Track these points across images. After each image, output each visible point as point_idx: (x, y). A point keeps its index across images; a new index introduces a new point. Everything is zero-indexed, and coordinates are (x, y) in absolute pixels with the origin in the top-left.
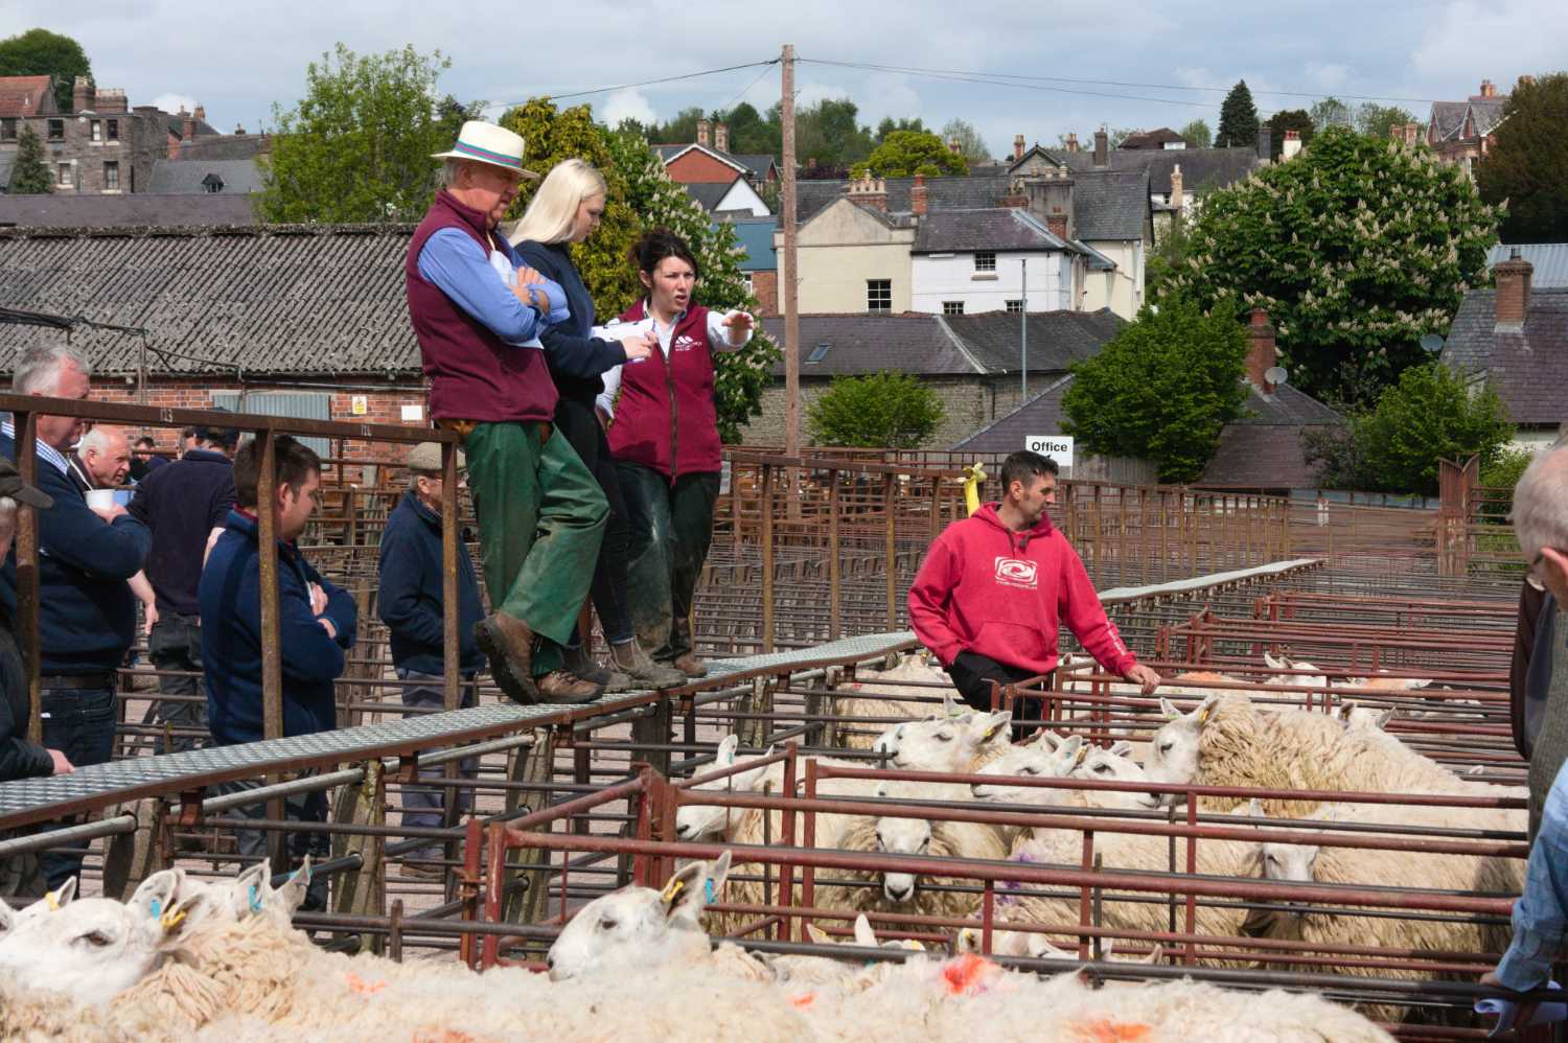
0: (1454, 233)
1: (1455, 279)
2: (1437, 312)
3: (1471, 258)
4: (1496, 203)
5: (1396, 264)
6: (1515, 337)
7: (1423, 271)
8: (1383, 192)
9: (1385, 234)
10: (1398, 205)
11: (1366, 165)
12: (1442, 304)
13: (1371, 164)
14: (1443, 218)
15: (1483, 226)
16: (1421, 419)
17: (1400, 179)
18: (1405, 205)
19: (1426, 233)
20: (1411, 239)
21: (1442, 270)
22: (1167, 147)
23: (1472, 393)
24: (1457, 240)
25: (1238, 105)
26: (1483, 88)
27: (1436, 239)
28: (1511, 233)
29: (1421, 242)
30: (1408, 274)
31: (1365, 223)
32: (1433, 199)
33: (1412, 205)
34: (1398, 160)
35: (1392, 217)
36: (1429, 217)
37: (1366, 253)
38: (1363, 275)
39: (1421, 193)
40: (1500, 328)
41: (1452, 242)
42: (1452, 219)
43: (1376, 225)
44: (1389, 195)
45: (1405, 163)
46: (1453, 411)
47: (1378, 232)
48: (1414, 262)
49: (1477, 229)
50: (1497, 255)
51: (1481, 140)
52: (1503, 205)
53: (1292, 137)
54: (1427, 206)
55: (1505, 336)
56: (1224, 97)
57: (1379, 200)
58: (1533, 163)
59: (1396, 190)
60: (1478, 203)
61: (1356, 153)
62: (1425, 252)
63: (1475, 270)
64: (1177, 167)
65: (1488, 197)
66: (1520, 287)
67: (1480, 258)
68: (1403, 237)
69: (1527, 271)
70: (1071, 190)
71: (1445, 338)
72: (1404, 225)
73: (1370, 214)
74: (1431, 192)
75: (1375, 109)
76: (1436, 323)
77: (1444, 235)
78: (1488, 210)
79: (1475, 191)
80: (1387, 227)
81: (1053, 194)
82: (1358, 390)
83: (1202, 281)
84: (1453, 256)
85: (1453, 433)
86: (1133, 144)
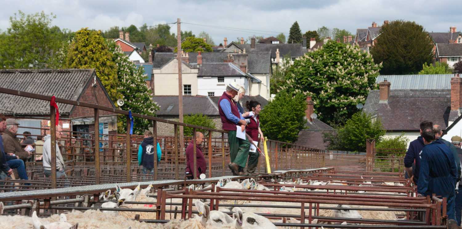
0: (366, 73)
1: (366, 87)
2: (362, 97)
3: (371, 80)
4: (379, 64)
5: (349, 82)
6: (385, 104)
7: (357, 84)
8: (345, 60)
9: (346, 73)
10: (349, 64)
11: (340, 52)
12: (363, 94)
13: (342, 51)
14: (363, 68)
15: (375, 70)
16: (358, 129)
17: (350, 56)
18: (352, 64)
19: (358, 73)
20: (353, 75)
21: (363, 84)
22: (273, 43)
23: (373, 121)
24: (367, 75)
25: (295, 29)
26: (373, 24)
27: (361, 75)
28: (384, 72)
29: (357, 75)
30: (353, 85)
31: (340, 70)
32: (360, 62)
33: (354, 64)
34: (349, 50)
35: (348, 68)
36: (359, 68)
37: (340, 79)
38: (339, 85)
39: (356, 60)
40: (381, 102)
41: (366, 75)
42: (366, 68)
43: (343, 70)
44: (347, 61)
45: (352, 51)
46: (368, 127)
47: (343, 72)
48: (354, 82)
49: (373, 71)
50: (380, 79)
51: (372, 41)
52: (381, 64)
53: (313, 40)
54: (358, 64)
55: (382, 104)
56: (291, 26)
57: (344, 62)
58: (389, 49)
59: (349, 59)
60: (373, 63)
61: (337, 48)
62: (358, 78)
63: (373, 84)
64: (278, 50)
65: (377, 62)
66: (387, 90)
67: (374, 80)
68: (351, 74)
69: (389, 85)
70: (247, 57)
71: (364, 104)
72: (351, 70)
73: (341, 67)
74: (359, 60)
75: (338, 30)
76: (361, 100)
77: (363, 73)
78: (376, 65)
79: (373, 60)
80: (346, 71)
81: (241, 58)
82: (339, 120)
83: (291, 87)
84: (366, 80)
85: (368, 133)
86: (262, 41)
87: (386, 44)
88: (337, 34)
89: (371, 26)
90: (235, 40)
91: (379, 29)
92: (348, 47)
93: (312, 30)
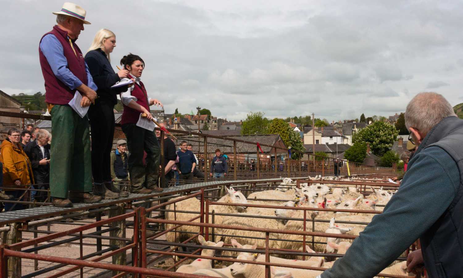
1: (393, 140)
3: (395, 137)
5: (385, 138)
6: (401, 147)
7: (389, 139)
9: (384, 134)
11: (381, 126)
12: (391, 143)
14: (391, 132)
16: (389, 157)
17: (386, 127)
21: (391, 139)
22: (353, 122)
23: (396, 154)
25: (363, 117)
26: (396, 114)
27: (390, 135)
28: (400, 134)
29: (389, 135)
30: (387, 140)
31: (381, 133)
32: (390, 130)
33: (387, 130)
37: (382, 137)
38: (381, 139)
40: (399, 146)
41: (393, 135)
42: (393, 132)
43: (383, 133)
45: (386, 125)
46: (393, 157)
47: (383, 134)
49: (396, 133)
50: (398, 137)
51: (396, 121)
52: (399, 130)
53: (370, 121)
56: (361, 115)
57: (383, 130)
59: (385, 129)
61: (380, 124)
62: (389, 136)
63: (396, 139)
64: (355, 125)
65: (397, 129)
66: (401, 141)
67: (396, 137)
68: (386, 135)
69: (402, 139)
70: (342, 128)
71: (392, 147)
72: (386, 133)
75: (381, 117)
76: (391, 146)
77: (391, 134)
78: (397, 131)
79: (396, 129)
80: (384, 133)
81: (340, 129)
82: (381, 154)
83: (360, 140)
84: (393, 137)
85: (393, 159)
86: (349, 122)
90: (337, 121)
91: (398, 116)
92: (385, 123)
93: (370, 117)
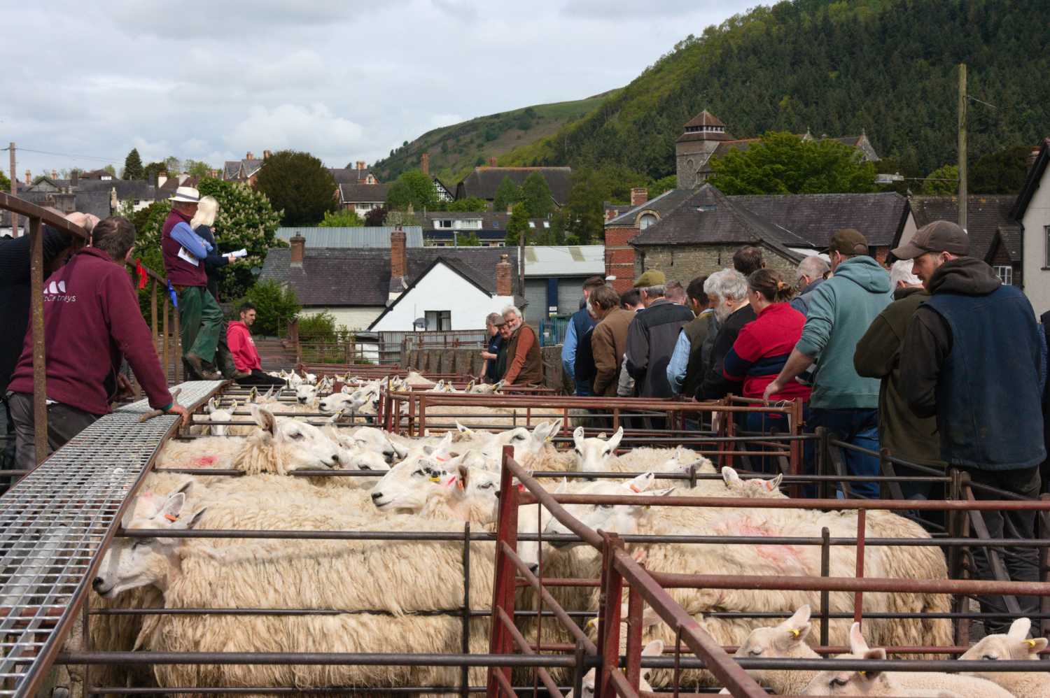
0: (262, 223)
1: (262, 244)
2: (256, 257)
3: (269, 234)
4: (279, 211)
5: (238, 236)
6: (299, 269)
7: (249, 240)
8: (231, 205)
9: (233, 223)
10: (238, 211)
11: (223, 194)
12: (257, 254)
13: (226, 193)
14: (257, 217)
15: (274, 220)
16: (263, 303)
17: (238, 200)
18: (241, 211)
19: (251, 223)
20: (244, 226)
21: (258, 239)
22: (103, 178)
23: (283, 290)
24: (263, 226)
25: (133, 159)
26: (248, 155)
27: (255, 226)
28: (287, 222)
29: (248, 227)
30: (243, 241)
31: (224, 219)
32: (253, 209)
33: (244, 211)
34: (237, 191)
35: (235, 216)
36: (251, 217)
37: (225, 231)
38: (224, 241)
39: (247, 206)
40: (293, 265)
41: (261, 227)
42: (261, 217)
43: (229, 219)
44: (234, 207)
45: (240, 193)
46: (277, 299)
47: (230, 222)
48: (246, 236)
49: (272, 222)
50: (285, 234)
51: (247, 178)
52: (282, 212)
53: (162, 175)
54: (250, 211)
55: (295, 268)
56: (127, 155)
57: (230, 209)
59: (237, 204)
60: (271, 211)
61: (219, 188)
62: (251, 231)
63: (270, 239)
64: (114, 189)
65: (276, 208)
66: (301, 248)
67: (273, 234)
68: (240, 225)
69: (303, 241)
70: (75, 199)
71: (261, 268)
72: (241, 220)
73: (226, 215)
74: (252, 205)
75: (193, 163)
76: (256, 262)
77: (257, 224)
78: (276, 214)
79: (270, 206)
80: (233, 220)
81: (66, 201)
82: (233, 291)
83: (152, 242)
84: (262, 234)
85: (276, 308)
86: (87, 177)
87: (271, 183)
88: (191, 167)
89: (245, 158)
90: (41, 174)
91: (258, 162)
92: (234, 186)
93: (158, 161)
